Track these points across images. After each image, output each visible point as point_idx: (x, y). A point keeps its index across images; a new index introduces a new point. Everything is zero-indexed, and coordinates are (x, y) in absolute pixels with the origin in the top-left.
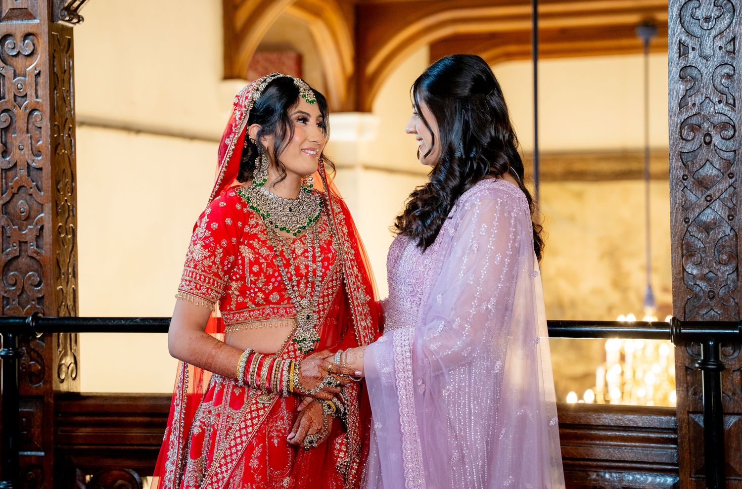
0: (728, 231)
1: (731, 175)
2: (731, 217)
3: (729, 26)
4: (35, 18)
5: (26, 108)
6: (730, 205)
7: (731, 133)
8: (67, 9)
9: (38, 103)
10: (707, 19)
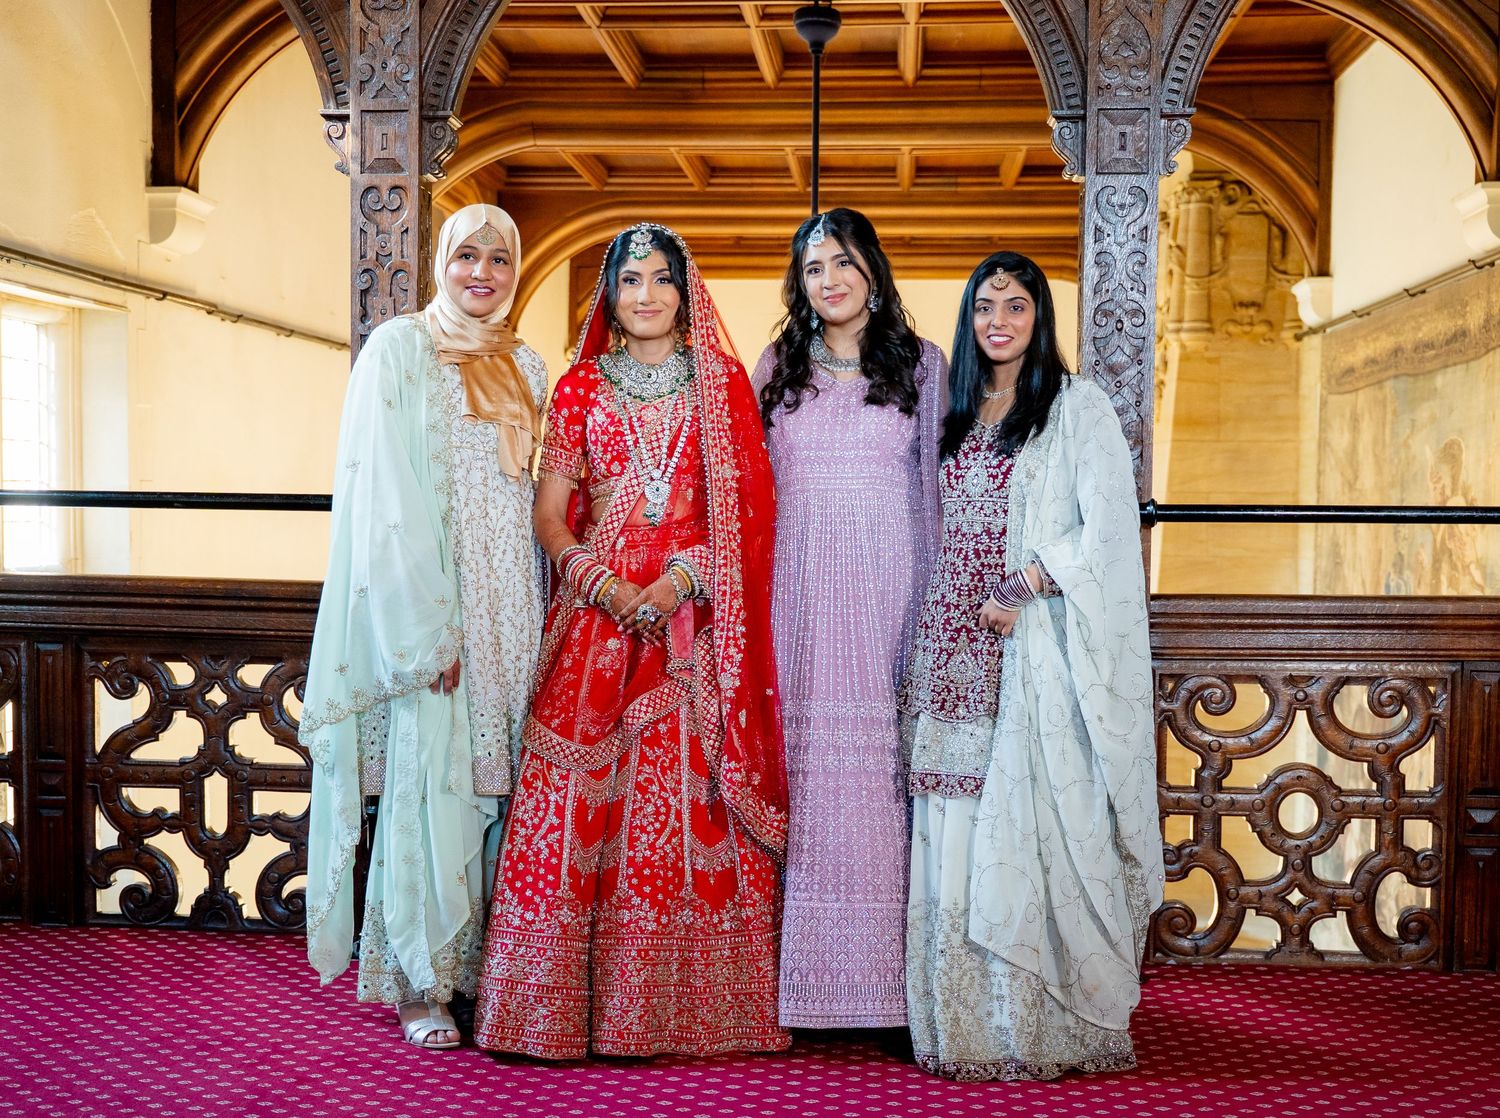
0: (1135, 417)
1: (1140, 363)
2: (1138, 403)
3: (1142, 214)
4: (403, 170)
5: (390, 269)
6: (1137, 390)
7: (1141, 321)
8: (436, 161)
9: (404, 263)
10: (1122, 206)
